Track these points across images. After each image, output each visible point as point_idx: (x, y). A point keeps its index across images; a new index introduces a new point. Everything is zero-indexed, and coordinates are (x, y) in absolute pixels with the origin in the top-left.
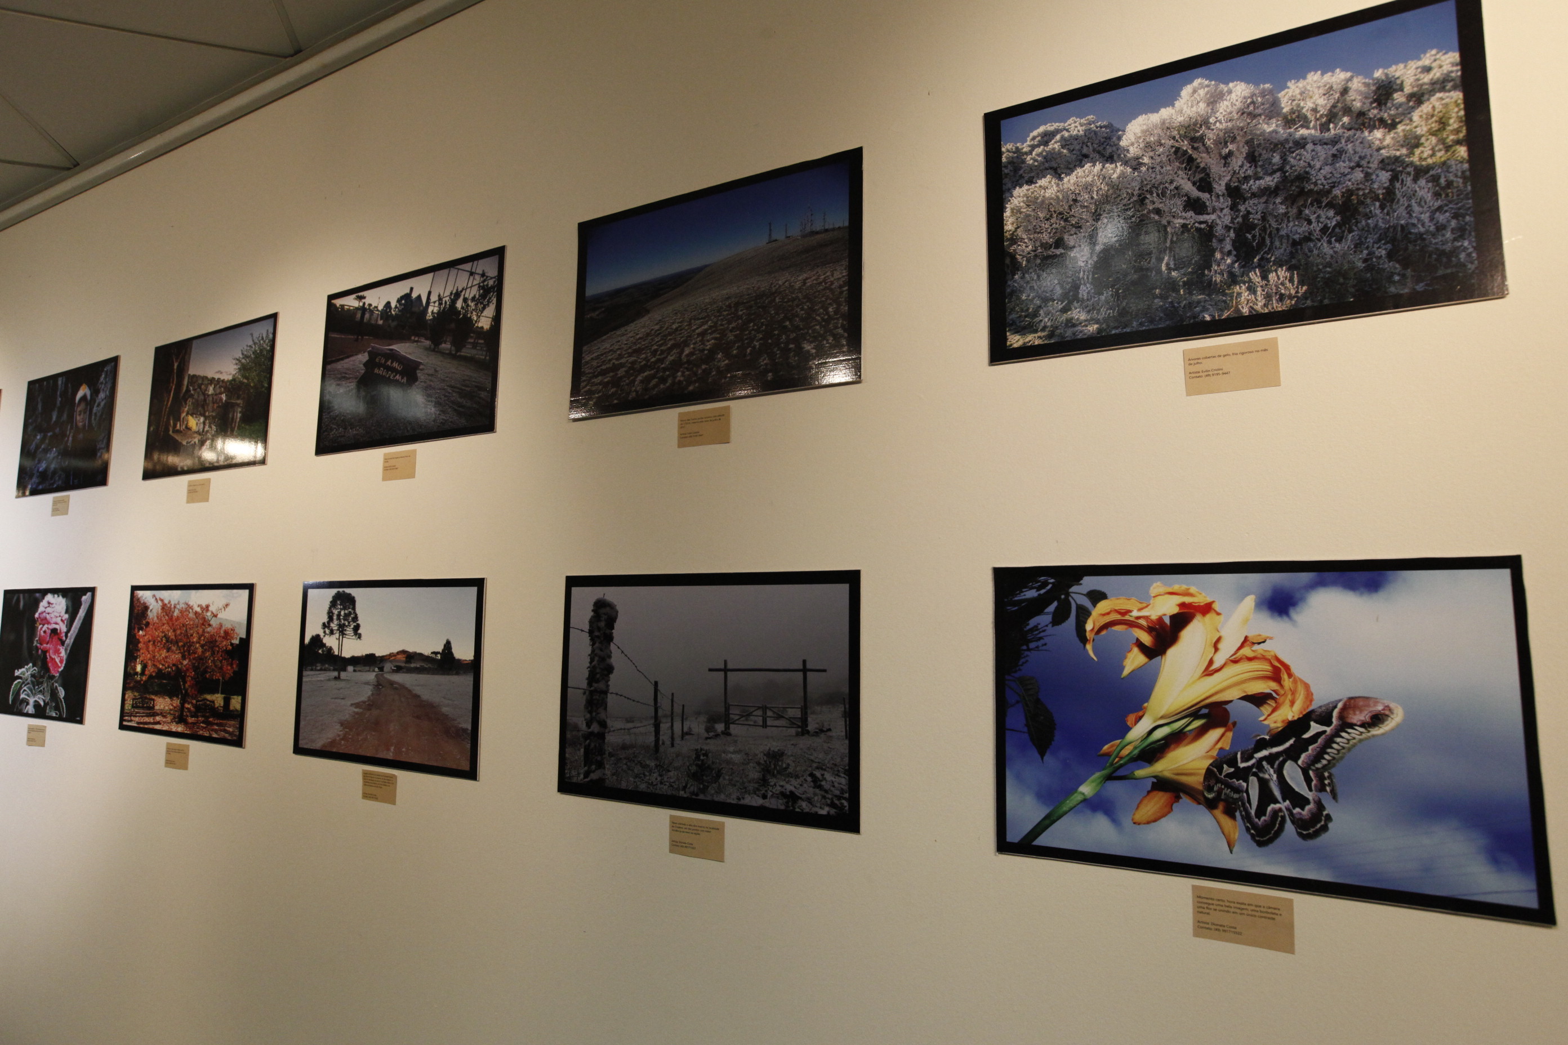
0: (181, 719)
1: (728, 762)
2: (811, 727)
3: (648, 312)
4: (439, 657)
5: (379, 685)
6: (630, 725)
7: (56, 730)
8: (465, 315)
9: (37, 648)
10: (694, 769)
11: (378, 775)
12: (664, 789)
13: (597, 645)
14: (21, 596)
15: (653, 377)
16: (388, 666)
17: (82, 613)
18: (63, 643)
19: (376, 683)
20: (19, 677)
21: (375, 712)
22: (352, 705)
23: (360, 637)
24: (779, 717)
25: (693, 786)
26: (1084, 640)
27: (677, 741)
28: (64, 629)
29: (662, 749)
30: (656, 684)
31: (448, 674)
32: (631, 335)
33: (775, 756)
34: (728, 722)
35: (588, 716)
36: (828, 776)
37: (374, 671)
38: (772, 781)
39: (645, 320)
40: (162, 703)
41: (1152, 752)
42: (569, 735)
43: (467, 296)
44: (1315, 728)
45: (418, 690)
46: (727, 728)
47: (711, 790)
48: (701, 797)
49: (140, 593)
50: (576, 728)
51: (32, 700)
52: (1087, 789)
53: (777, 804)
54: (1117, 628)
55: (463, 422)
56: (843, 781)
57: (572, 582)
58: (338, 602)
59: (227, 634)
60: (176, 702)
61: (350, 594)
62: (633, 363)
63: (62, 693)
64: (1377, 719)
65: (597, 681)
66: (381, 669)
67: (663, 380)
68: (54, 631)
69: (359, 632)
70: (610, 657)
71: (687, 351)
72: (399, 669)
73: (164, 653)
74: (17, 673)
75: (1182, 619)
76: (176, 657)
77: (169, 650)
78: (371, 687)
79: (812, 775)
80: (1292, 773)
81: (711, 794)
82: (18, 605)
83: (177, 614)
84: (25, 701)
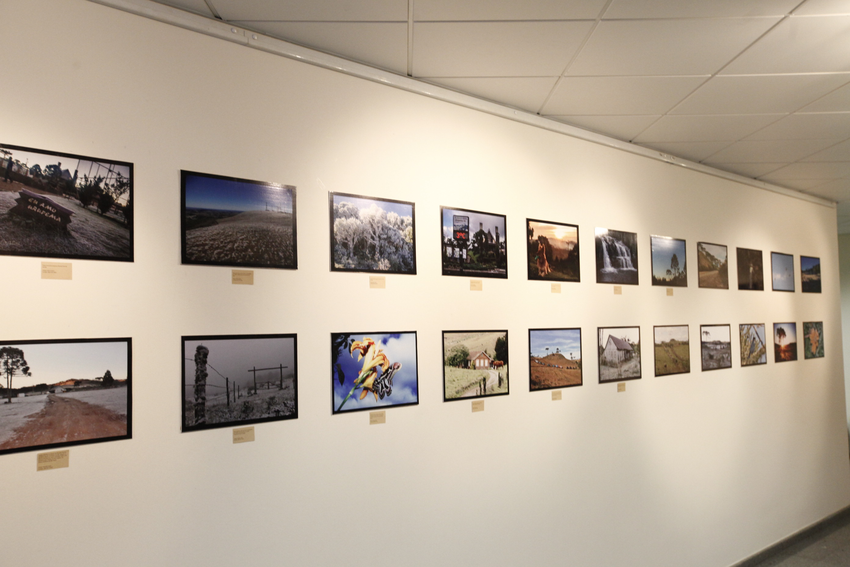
1: (256, 404)
2: (284, 386)
3: (217, 223)
4: (102, 380)
5: (50, 402)
6: (216, 397)
8: (107, 194)
10: (243, 409)
11: (52, 454)
12: (233, 419)
13: (199, 365)
15: (222, 253)
16: (58, 390)
19: (48, 401)
21: (48, 418)
22: (25, 417)
23: (30, 374)
24: (273, 385)
25: (243, 416)
26: (350, 352)
27: (237, 399)
29: (230, 404)
30: (227, 379)
31: (109, 388)
32: (210, 231)
33: (272, 399)
34: (255, 389)
35: (196, 396)
36: (289, 402)
37: (45, 394)
38: (271, 407)
39: (216, 226)
41: (363, 381)
42: (187, 406)
43: (108, 182)
44: (390, 370)
45: (86, 400)
46: (255, 391)
47: (250, 416)
48: (247, 419)
50: (190, 402)
52: (351, 393)
53: (272, 415)
54: (357, 349)
55: (111, 253)
56: (293, 403)
57: (184, 339)
58: (5, 354)
61: (17, 349)
62: (212, 245)
64: (398, 367)
65: (200, 381)
66: (53, 392)
67: (227, 255)
69: (29, 371)
70: (206, 370)
71: (236, 245)
72: (68, 390)
75: (368, 346)
78: (43, 404)
79: (284, 403)
80: (386, 381)
81: (251, 417)
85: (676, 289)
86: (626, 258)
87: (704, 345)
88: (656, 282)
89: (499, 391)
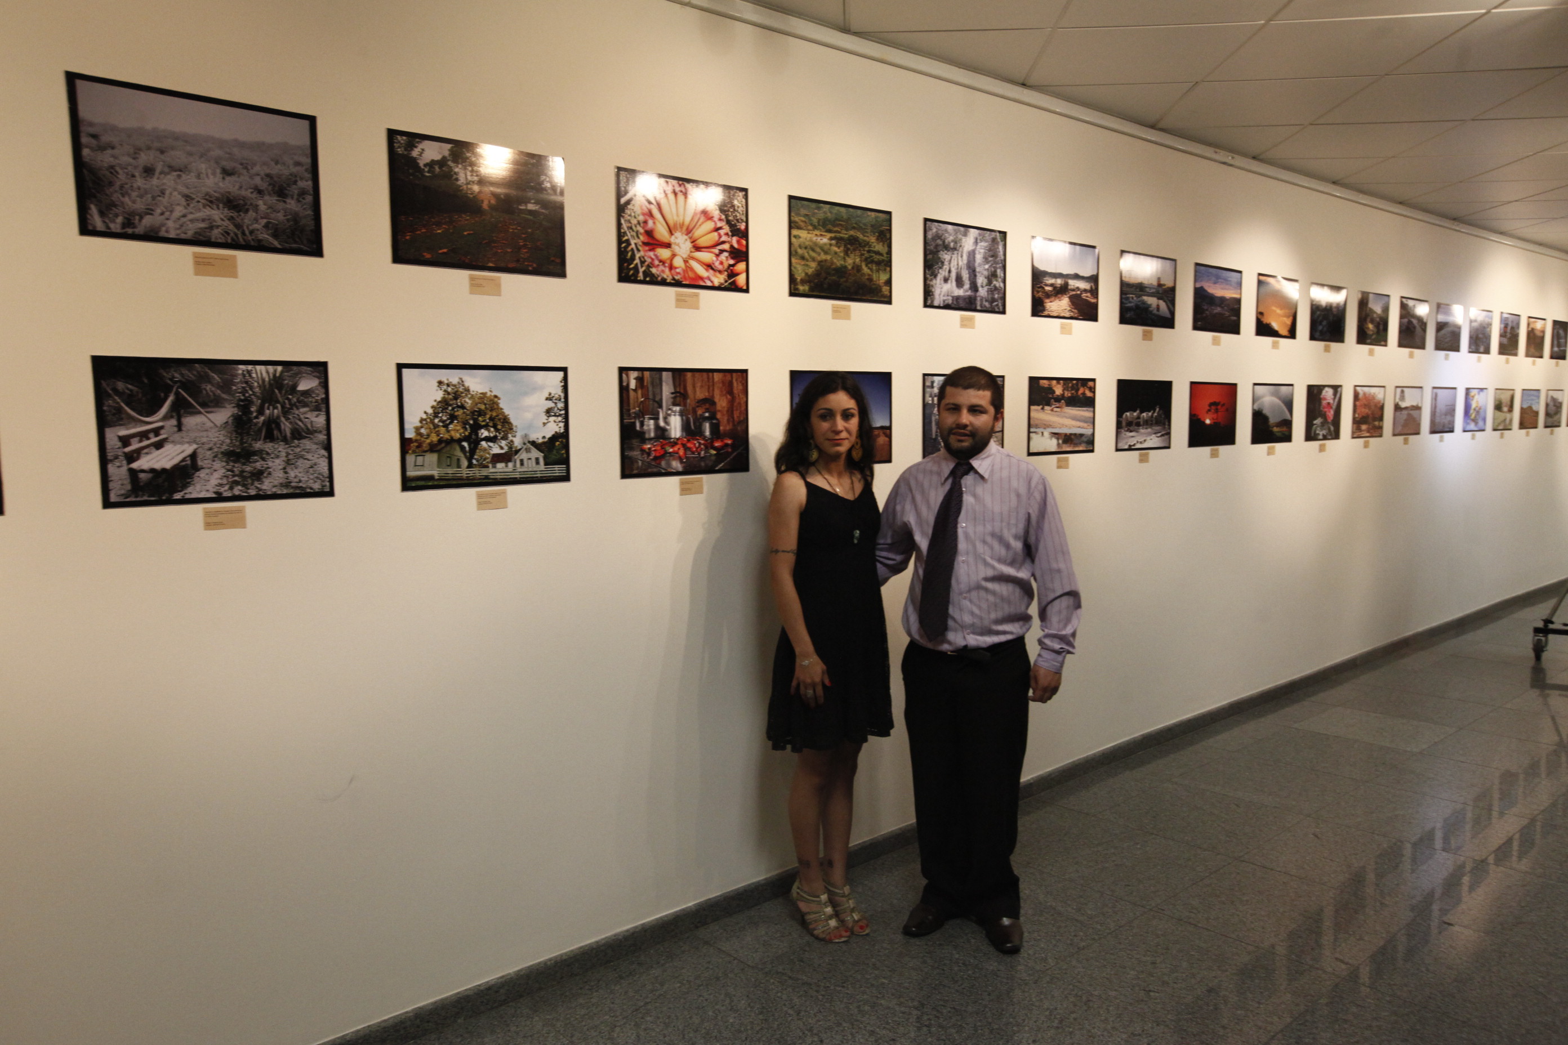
0: (1368, 432)
5: (1409, 415)
9: (1322, 411)
17: (1338, 396)
18: (1331, 408)
20: (1316, 424)
37: (1407, 411)
40: (1364, 427)
49: (1358, 388)
51: (1321, 433)
56: (1451, 425)
57: (1433, 388)
59: (1379, 402)
60: (1367, 426)
63: (1332, 428)
68: (1329, 404)
72: (1412, 410)
73: (1364, 410)
74: (1315, 422)
75: (1476, 396)
76: (1367, 411)
77: (1365, 408)
82: (1314, 393)
83: (1367, 395)
84: (1319, 434)
89: (1509, 428)
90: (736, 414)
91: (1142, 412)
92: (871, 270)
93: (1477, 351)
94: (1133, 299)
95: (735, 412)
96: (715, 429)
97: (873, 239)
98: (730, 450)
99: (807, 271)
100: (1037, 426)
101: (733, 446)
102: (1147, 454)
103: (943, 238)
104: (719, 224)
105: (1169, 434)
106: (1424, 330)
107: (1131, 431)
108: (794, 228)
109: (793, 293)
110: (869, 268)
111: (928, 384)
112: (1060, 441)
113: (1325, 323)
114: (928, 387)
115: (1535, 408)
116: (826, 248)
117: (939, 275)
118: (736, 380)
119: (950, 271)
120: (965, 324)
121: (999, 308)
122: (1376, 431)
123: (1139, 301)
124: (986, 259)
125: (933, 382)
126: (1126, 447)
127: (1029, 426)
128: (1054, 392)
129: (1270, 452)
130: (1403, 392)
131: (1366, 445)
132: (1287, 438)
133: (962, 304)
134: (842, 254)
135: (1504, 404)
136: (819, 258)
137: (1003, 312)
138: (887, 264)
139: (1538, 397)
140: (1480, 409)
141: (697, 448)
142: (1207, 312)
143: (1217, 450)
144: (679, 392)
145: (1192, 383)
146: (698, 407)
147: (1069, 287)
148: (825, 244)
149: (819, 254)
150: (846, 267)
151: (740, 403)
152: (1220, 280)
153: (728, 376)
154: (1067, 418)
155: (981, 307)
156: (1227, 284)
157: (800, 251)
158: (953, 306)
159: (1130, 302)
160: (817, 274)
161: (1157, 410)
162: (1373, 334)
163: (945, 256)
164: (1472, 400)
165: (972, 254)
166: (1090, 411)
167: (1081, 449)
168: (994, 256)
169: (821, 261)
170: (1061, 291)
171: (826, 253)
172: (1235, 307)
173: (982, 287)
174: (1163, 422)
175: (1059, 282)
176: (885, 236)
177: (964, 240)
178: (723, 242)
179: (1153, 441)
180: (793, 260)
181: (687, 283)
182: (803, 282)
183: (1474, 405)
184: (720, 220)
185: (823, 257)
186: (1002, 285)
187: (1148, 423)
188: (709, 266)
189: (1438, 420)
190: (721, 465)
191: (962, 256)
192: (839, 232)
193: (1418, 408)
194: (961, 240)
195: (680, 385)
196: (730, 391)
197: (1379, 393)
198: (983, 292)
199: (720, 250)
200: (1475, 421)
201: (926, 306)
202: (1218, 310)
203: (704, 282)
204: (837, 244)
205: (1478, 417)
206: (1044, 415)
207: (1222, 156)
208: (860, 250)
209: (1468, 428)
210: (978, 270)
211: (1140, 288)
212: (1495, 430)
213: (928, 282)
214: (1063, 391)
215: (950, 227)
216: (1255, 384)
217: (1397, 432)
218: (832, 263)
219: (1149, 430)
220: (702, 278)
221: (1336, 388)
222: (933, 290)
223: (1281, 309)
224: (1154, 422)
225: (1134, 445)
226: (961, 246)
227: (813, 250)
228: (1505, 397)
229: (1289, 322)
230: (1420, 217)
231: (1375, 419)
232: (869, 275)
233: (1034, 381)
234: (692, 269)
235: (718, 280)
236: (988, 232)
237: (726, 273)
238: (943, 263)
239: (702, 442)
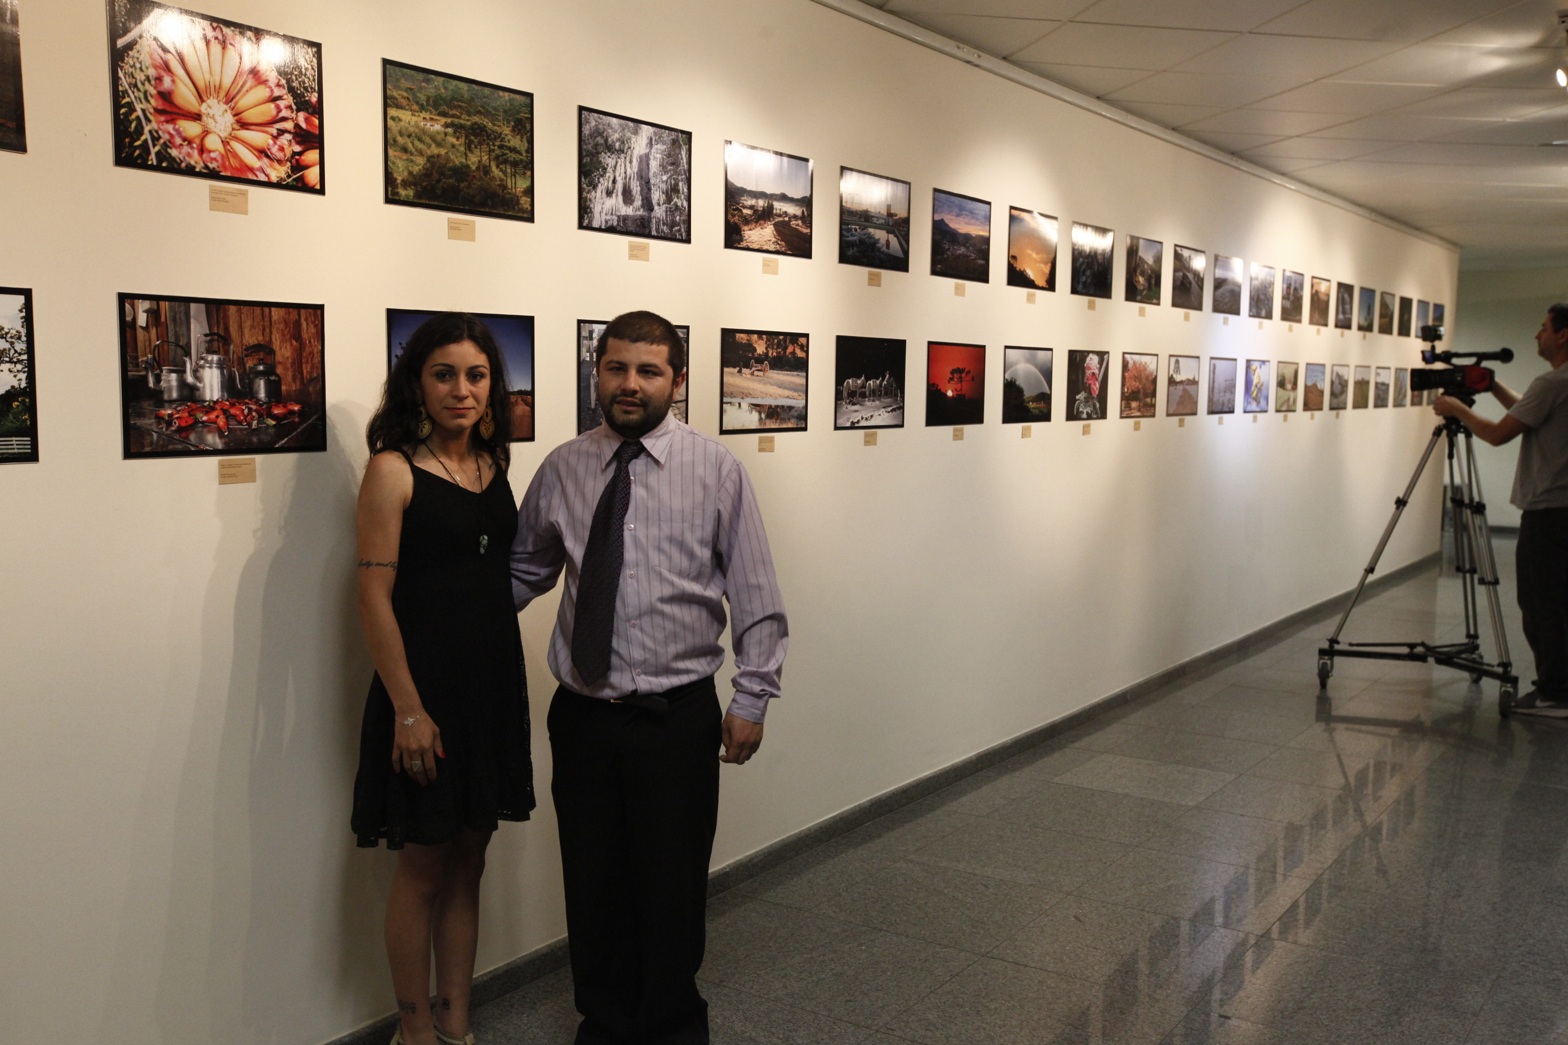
0: (1139, 410)
5: (1184, 390)
7: (1095, 424)
9: (1086, 383)
14: (1078, 354)
17: (1104, 364)
18: (1097, 380)
20: (1078, 400)
21: (1183, 399)
23: (1180, 374)
26: (1251, 373)
28: (1097, 372)
29: (1221, 401)
37: (1182, 385)
40: (1134, 404)
49: (1127, 356)
51: (1085, 410)
52: (1249, 400)
54: (1253, 371)
56: (1231, 404)
57: (1211, 358)
59: (1152, 374)
60: (1138, 403)
61: (1179, 359)
63: (1099, 405)
68: (1093, 374)
72: (1187, 385)
73: (1134, 383)
74: (1077, 397)
75: (1256, 370)
76: (1137, 384)
77: (1135, 381)
78: (1182, 390)
82: (1076, 359)
83: (1138, 365)
84: (1082, 412)
85: (1368, 334)
86: (1347, 307)
87: (1377, 384)
88: (1360, 328)
89: (1293, 408)
90: (306, 369)
91: (867, 379)
92: (505, 173)
93: (1258, 315)
94: (857, 232)
95: (304, 366)
96: (274, 389)
97: (507, 130)
98: (297, 420)
99: (411, 169)
100: (732, 395)
101: (300, 413)
102: (876, 434)
103: (605, 135)
104: (277, 92)
105: (902, 408)
106: (1201, 288)
107: (854, 404)
108: (390, 106)
109: (391, 198)
110: (501, 170)
111: (585, 333)
112: (763, 416)
113: (1088, 273)
114: (585, 338)
115: (1319, 386)
116: (439, 138)
117: (600, 185)
118: (306, 320)
119: (614, 182)
120: (635, 254)
121: (681, 235)
122: (1148, 410)
123: (865, 234)
124: (663, 166)
125: (591, 332)
126: (848, 424)
127: (722, 394)
128: (755, 350)
129: (1025, 434)
130: (1177, 362)
131: (1137, 427)
132: (1045, 416)
133: (631, 228)
134: (462, 149)
135: (1287, 381)
136: (429, 152)
137: (688, 240)
138: (529, 165)
139: (1324, 373)
140: (1262, 385)
141: (246, 417)
142: (948, 253)
143: (962, 430)
144: (217, 334)
145: (930, 344)
146: (246, 356)
147: (775, 211)
148: (438, 133)
149: (429, 147)
150: (468, 166)
151: (311, 353)
152: (963, 212)
153: (294, 314)
154: (771, 384)
155: (657, 230)
156: (973, 218)
157: (399, 139)
158: (619, 228)
159: (852, 235)
160: (426, 174)
161: (887, 376)
162: (1144, 290)
163: (608, 160)
164: (1254, 374)
165: (645, 160)
166: (802, 376)
167: (790, 426)
168: (675, 164)
169: (433, 157)
170: (764, 215)
171: (439, 145)
172: (982, 248)
173: (659, 205)
174: (895, 391)
175: (761, 203)
176: (525, 127)
177: (633, 140)
178: (284, 119)
179: (882, 417)
180: (391, 152)
181: (229, 174)
182: (405, 184)
183: (1255, 381)
184: (278, 85)
185: (435, 150)
186: (685, 204)
187: (875, 394)
188: (262, 152)
189: (1216, 397)
190: (283, 442)
191: (631, 162)
192: (459, 118)
193: (1194, 382)
194: (630, 139)
195: (218, 323)
196: (296, 334)
197: (1151, 362)
198: (659, 212)
199: (278, 130)
200: (1257, 400)
201: (581, 226)
202: (962, 250)
203: (257, 176)
204: (455, 133)
205: (1259, 395)
206: (740, 379)
207: (967, 53)
208: (488, 144)
209: (1249, 408)
210: (652, 181)
211: (865, 217)
212: (1278, 411)
213: (584, 194)
214: (766, 348)
215: (614, 121)
216: (1006, 347)
217: (1171, 412)
218: (448, 160)
219: (877, 402)
220: (251, 170)
221: (1102, 355)
222: (592, 206)
223: (1037, 253)
224: (883, 392)
225: (858, 422)
226: (629, 148)
227: (420, 140)
228: (1289, 373)
229: (1047, 269)
230: (1195, 148)
231: (1146, 396)
232: (501, 180)
233: (728, 335)
234: (235, 155)
235: (277, 172)
236: (667, 131)
237: (289, 164)
238: (605, 169)
239: (254, 407)
